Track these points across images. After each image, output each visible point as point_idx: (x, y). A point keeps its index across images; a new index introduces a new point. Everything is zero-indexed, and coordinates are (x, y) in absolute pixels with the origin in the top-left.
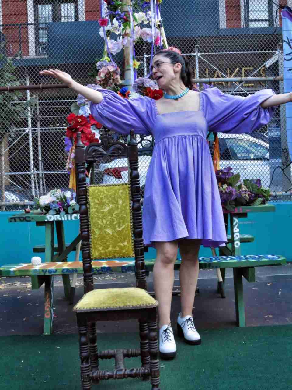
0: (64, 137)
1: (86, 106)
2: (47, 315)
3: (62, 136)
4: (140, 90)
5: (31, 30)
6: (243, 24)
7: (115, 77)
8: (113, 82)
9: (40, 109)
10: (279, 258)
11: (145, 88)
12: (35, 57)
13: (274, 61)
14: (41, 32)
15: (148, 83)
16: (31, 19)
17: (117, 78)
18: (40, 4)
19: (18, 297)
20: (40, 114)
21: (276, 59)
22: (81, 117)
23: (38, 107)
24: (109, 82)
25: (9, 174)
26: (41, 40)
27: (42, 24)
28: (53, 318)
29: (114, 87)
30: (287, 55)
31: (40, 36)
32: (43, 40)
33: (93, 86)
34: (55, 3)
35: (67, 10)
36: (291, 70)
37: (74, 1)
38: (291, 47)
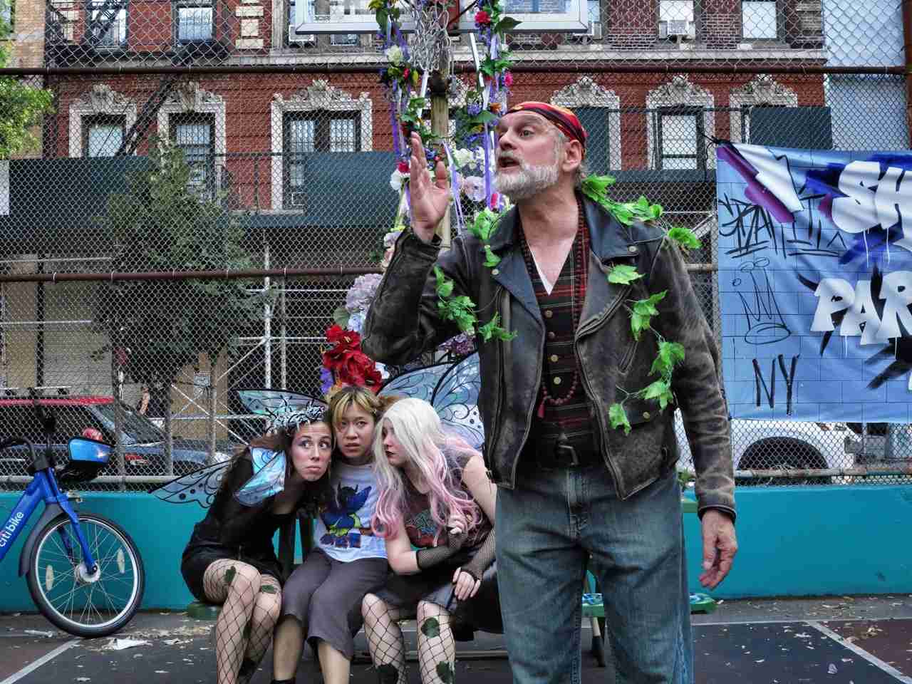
0: (319, 367)
3: (316, 365)
5: (277, 164)
6: (651, 163)
9: (287, 303)
10: (702, 599)
12: (284, 212)
13: (705, 232)
14: (293, 168)
16: (277, 145)
18: (295, 119)
20: (287, 312)
21: (708, 229)
22: (352, 333)
23: (284, 300)
25: (230, 417)
26: (293, 183)
27: (298, 154)
30: (724, 225)
31: (293, 175)
32: (297, 181)
34: (322, 118)
35: (340, 132)
36: (731, 252)
37: (355, 116)
38: (732, 213)
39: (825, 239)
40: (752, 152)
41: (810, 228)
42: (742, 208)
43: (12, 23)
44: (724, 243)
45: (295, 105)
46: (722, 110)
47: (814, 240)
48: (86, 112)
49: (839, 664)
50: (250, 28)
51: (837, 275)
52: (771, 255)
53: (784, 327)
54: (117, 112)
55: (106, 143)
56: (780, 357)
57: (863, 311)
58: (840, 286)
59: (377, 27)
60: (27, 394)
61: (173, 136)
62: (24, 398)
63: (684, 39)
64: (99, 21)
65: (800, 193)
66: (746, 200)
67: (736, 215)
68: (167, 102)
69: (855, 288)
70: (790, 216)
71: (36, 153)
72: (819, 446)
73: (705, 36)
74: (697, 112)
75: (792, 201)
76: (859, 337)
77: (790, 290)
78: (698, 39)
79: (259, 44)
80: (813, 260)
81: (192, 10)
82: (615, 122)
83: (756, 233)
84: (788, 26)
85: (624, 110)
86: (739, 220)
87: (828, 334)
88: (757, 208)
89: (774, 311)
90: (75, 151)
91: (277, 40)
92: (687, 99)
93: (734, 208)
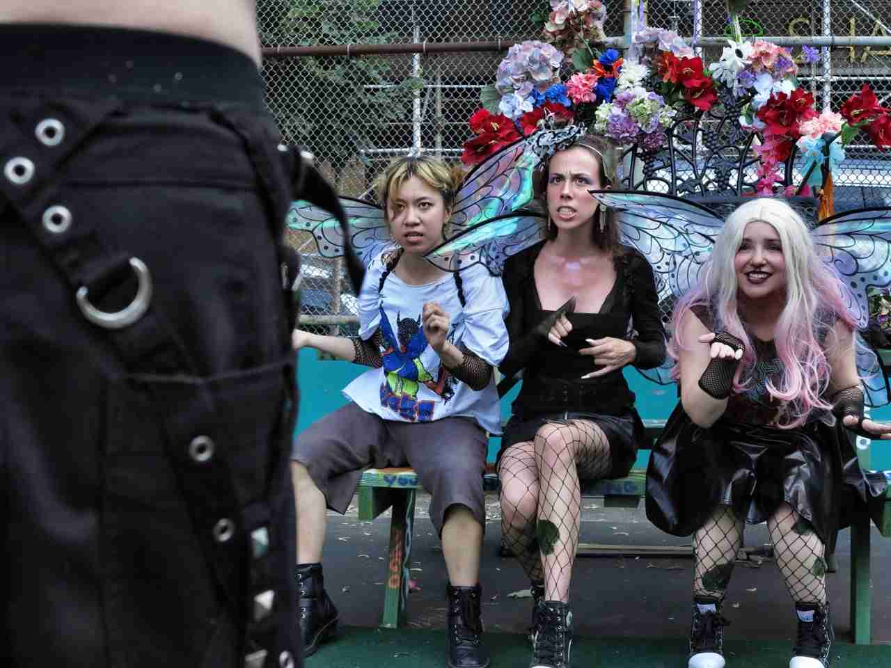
1: (516, 92)
2: (394, 581)
4: (650, 59)
7: (591, 26)
8: (585, 37)
11: (661, 52)
15: (668, 42)
17: (596, 28)
19: (340, 539)
22: (500, 118)
23: (439, 100)
24: (576, 38)
28: (407, 591)
29: (587, 49)
33: (535, 47)
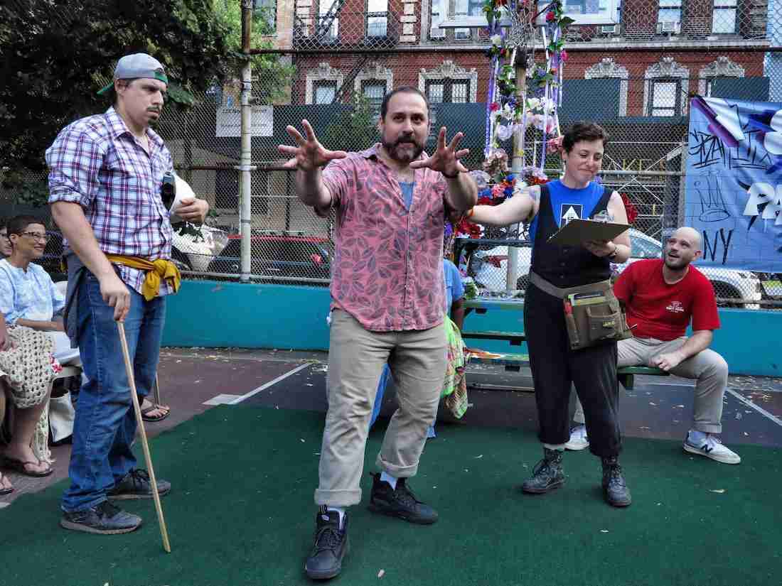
4: (527, 179)
8: (500, 169)
11: (532, 177)
13: (677, 154)
15: (536, 172)
17: (504, 165)
18: (432, 84)
21: (679, 152)
24: (496, 169)
29: (501, 174)
30: (692, 149)
34: (448, 83)
35: (458, 91)
36: (695, 165)
37: (467, 82)
38: (697, 140)
39: (758, 158)
40: (714, 103)
41: (749, 150)
42: (705, 137)
43: (275, 26)
44: (690, 160)
45: (433, 75)
46: (694, 80)
47: (750, 158)
48: (315, 78)
49: (743, 413)
50: (408, 29)
51: (763, 181)
52: (720, 168)
53: (726, 212)
54: (332, 78)
55: (326, 97)
56: (722, 230)
57: (779, 203)
58: (765, 187)
59: (486, 24)
60: (281, 234)
61: (363, 90)
62: (280, 237)
63: (673, 34)
64: (323, 26)
65: (744, 128)
66: (708, 134)
67: (701, 142)
68: (361, 73)
69: (775, 189)
70: (736, 143)
71: (287, 102)
72: (739, 287)
73: (686, 31)
74: (677, 80)
75: (738, 133)
76: (775, 220)
77: (731, 189)
78: (682, 34)
79: (413, 39)
80: (749, 171)
81: (375, 18)
82: (624, 87)
83: (712, 153)
84: (742, 25)
85: (630, 79)
86: (702, 145)
87: (754, 218)
88: (715, 138)
89: (720, 201)
90: (309, 101)
91: (424, 37)
92: (672, 72)
93: (699, 137)
